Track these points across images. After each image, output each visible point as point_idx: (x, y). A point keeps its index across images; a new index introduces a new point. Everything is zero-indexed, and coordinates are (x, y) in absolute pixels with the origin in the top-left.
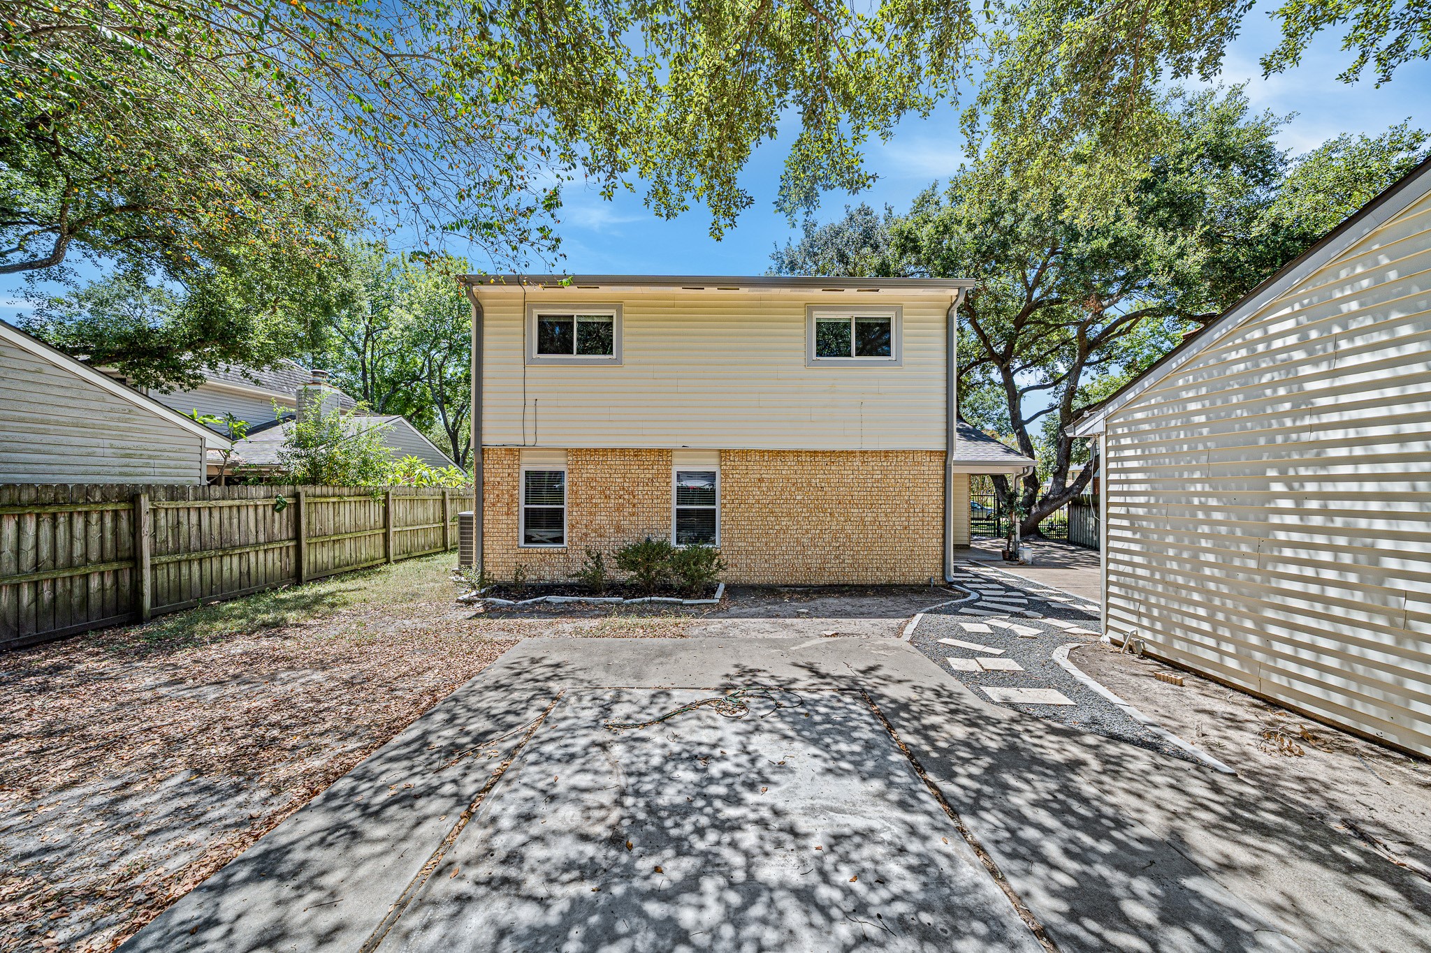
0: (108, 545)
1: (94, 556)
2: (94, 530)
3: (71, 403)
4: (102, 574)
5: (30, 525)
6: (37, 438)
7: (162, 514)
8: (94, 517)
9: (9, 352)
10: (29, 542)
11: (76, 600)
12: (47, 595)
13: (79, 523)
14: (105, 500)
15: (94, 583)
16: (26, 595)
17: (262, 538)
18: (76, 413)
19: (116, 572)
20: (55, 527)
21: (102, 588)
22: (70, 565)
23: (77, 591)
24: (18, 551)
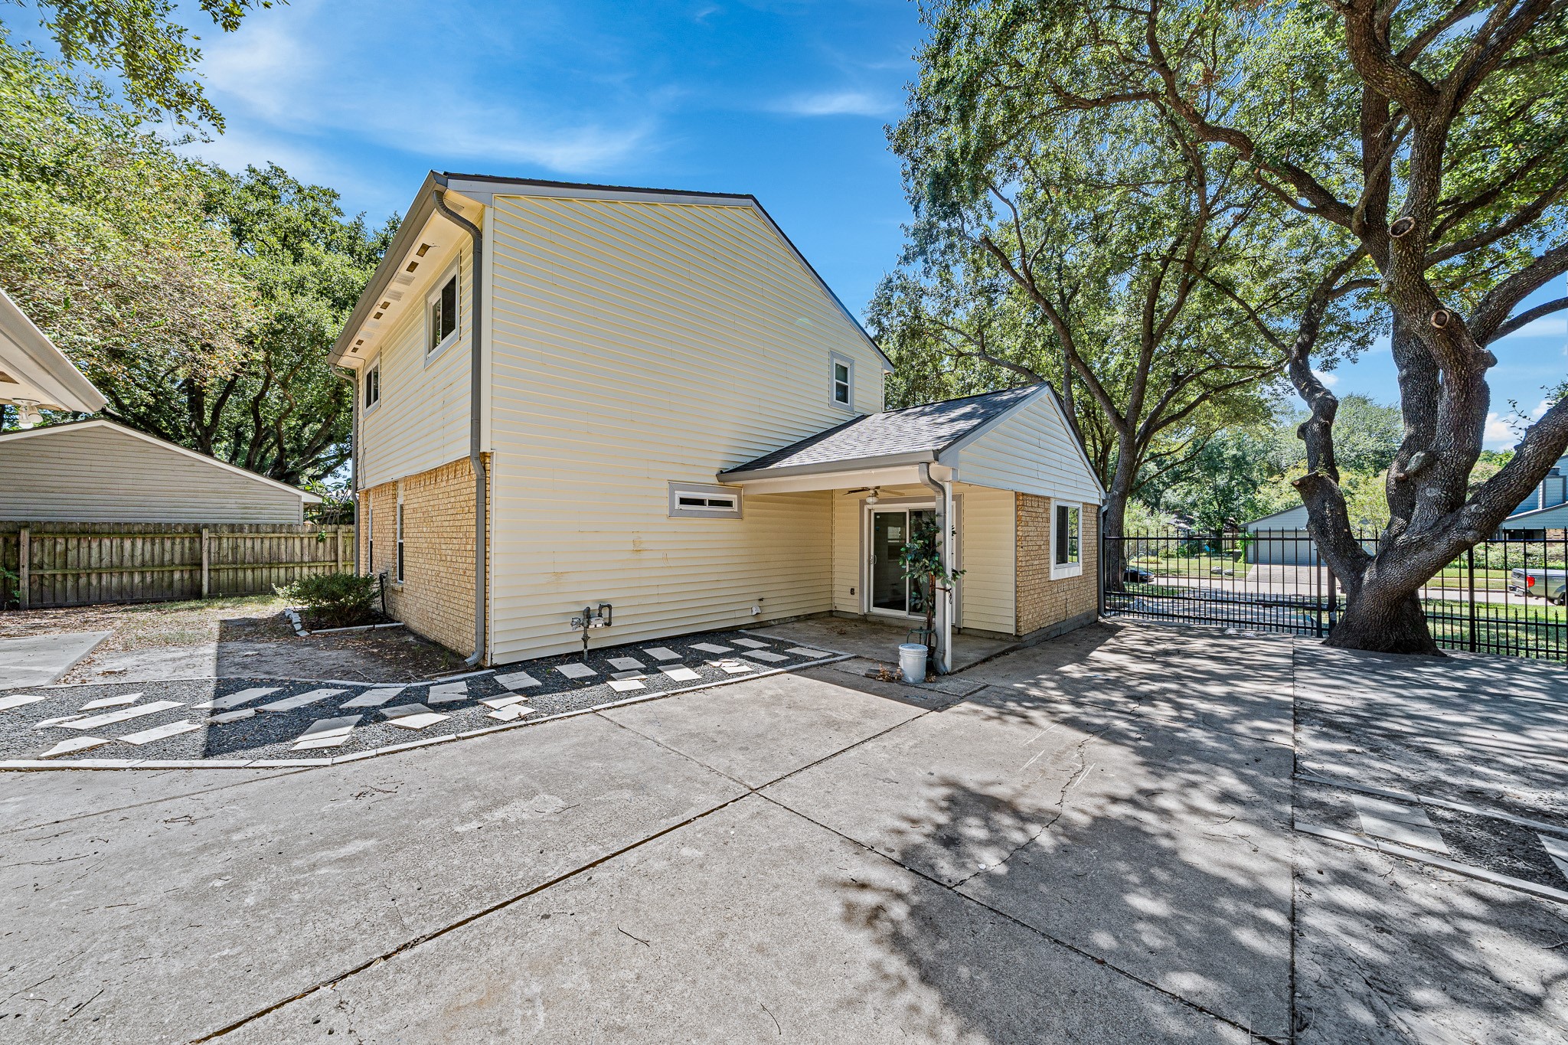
0: (187, 556)
1: (177, 561)
2: (178, 548)
3: (211, 480)
4: (182, 571)
5: (139, 543)
6: (193, 500)
7: (225, 540)
8: (178, 541)
9: (177, 457)
10: (138, 552)
11: (165, 584)
12: (149, 579)
13: (168, 544)
14: (185, 531)
15: (177, 576)
16: (137, 578)
17: (306, 558)
18: (215, 486)
19: (191, 571)
20: (153, 544)
21: (182, 579)
22: (162, 564)
23: (166, 579)
24: (133, 556)
